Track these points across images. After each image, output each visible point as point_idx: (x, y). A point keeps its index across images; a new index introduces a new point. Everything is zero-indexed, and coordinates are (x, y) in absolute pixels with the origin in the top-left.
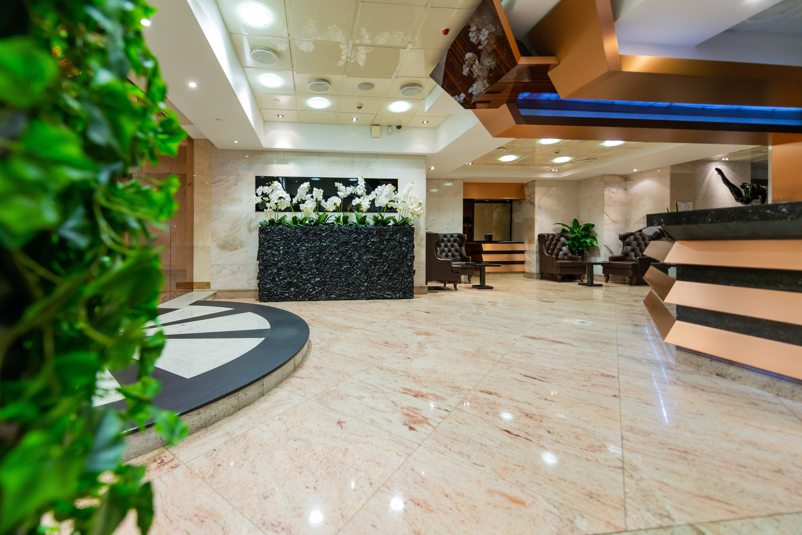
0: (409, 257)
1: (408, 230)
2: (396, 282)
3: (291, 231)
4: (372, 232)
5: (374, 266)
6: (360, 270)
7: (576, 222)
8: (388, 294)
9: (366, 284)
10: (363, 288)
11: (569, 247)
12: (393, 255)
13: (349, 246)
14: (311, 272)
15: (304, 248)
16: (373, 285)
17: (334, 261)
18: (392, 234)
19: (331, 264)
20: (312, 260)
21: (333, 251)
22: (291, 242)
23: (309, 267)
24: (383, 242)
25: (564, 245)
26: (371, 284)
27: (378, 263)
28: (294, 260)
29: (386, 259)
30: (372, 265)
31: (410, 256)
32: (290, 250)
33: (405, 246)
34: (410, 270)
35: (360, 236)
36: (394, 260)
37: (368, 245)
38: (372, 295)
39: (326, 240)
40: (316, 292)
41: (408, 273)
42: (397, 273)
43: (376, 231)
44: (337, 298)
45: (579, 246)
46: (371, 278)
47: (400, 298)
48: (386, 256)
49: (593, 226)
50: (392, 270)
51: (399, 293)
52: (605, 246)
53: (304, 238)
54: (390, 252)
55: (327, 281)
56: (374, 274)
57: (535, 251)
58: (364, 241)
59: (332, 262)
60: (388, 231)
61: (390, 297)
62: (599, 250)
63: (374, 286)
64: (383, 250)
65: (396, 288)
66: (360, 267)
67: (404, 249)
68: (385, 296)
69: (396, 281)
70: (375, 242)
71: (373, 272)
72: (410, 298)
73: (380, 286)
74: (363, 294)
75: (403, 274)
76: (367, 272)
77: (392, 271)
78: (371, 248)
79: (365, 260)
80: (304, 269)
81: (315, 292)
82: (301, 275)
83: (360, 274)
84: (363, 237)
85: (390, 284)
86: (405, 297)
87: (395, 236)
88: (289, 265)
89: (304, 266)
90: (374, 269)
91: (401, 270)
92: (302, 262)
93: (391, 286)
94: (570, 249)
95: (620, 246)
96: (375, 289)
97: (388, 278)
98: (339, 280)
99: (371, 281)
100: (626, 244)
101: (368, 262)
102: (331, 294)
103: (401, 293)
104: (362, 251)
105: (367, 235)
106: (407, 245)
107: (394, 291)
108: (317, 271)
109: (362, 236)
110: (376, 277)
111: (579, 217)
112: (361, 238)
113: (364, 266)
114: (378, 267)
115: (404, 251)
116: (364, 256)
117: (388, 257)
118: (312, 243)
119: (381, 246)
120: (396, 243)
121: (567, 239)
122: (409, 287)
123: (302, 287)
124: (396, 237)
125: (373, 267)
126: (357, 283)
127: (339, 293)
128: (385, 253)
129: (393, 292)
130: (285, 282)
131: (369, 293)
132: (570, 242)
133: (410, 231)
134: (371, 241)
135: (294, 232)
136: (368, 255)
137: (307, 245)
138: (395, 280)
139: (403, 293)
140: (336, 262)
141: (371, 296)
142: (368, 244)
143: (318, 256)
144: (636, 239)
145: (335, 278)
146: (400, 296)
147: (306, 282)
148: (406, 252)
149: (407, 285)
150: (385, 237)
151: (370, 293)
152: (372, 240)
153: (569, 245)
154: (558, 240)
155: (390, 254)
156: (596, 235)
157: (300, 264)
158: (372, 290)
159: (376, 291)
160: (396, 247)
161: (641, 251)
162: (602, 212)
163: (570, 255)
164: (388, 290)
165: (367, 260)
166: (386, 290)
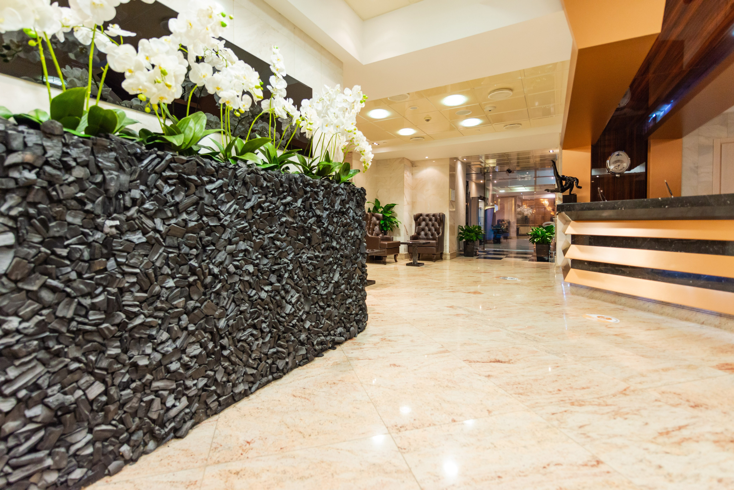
1: (361, 194)
3: (65, 154)
6: (297, 291)
7: (377, 201)
8: (340, 334)
9: (308, 324)
10: (303, 337)
11: (379, 227)
12: (345, 247)
13: (276, 228)
14: (169, 330)
15: (137, 238)
16: (319, 321)
17: (240, 276)
19: (233, 285)
20: (171, 283)
21: (237, 243)
22: (68, 209)
23: (161, 314)
24: (333, 217)
25: (375, 225)
26: (316, 320)
27: (325, 267)
28: (84, 295)
29: (337, 258)
30: (316, 275)
32: (64, 252)
36: (346, 257)
37: (311, 225)
38: (317, 348)
39: (215, 207)
40: (188, 398)
42: (350, 284)
44: (250, 388)
45: (389, 226)
46: (315, 305)
47: (355, 336)
48: (336, 249)
49: (393, 206)
50: (344, 279)
51: (353, 326)
52: (404, 225)
53: (136, 193)
54: (341, 240)
55: (223, 348)
56: (320, 294)
58: (303, 216)
59: (236, 278)
61: (342, 339)
63: (320, 323)
64: (332, 236)
65: (349, 317)
66: (297, 284)
68: (336, 339)
69: (350, 300)
70: (321, 216)
71: (318, 291)
73: (328, 320)
74: (303, 352)
75: (357, 283)
77: (343, 281)
78: (315, 231)
79: (306, 262)
80: (142, 325)
81: (184, 401)
82: (125, 357)
83: (297, 302)
85: (341, 311)
86: (359, 330)
87: (347, 206)
88: (55, 325)
89: (136, 315)
90: (319, 284)
91: (355, 275)
92: (127, 299)
93: (342, 314)
94: (381, 230)
95: (411, 226)
96: (321, 331)
97: (340, 297)
98: (255, 332)
99: (316, 313)
101: (310, 268)
102: (234, 385)
103: (355, 323)
104: (300, 240)
105: (309, 199)
107: (347, 323)
108: (191, 322)
110: (323, 300)
113: (304, 280)
114: (326, 277)
116: (303, 253)
117: (338, 251)
118: (169, 218)
119: (330, 228)
120: (349, 220)
121: (378, 218)
123: (134, 403)
124: (348, 209)
125: (319, 279)
126: (293, 326)
127: (255, 371)
128: (334, 244)
129: (345, 327)
130: (31, 420)
132: (381, 222)
134: (315, 215)
135: (85, 165)
137: (149, 223)
138: (347, 300)
139: (357, 322)
140: (247, 278)
141: (315, 350)
142: (310, 221)
143: (194, 263)
144: (424, 220)
145: (244, 330)
146: (355, 332)
147: (149, 377)
149: (360, 306)
150: (334, 206)
151: (314, 344)
152: (318, 212)
153: (380, 225)
155: (342, 245)
157: (121, 308)
158: (318, 334)
159: (323, 334)
160: (348, 229)
161: (430, 230)
162: (402, 193)
163: (381, 235)
164: (339, 324)
165: (310, 261)
166: (337, 326)
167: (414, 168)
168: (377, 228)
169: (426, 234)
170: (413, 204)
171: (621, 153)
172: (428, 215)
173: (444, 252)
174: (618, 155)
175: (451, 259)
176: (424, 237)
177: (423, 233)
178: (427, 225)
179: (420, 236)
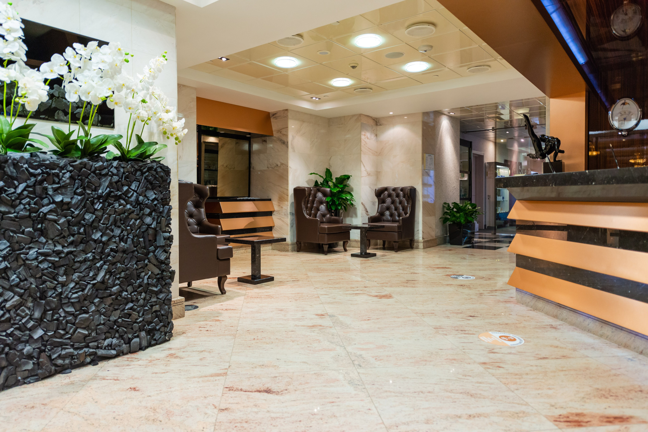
0: (161, 242)
1: (157, 173)
2: (131, 308)
4: (57, 175)
5: (65, 273)
6: (15, 293)
7: (328, 172)
8: (110, 346)
9: (39, 333)
10: (28, 349)
11: (327, 206)
12: (122, 239)
16: (64, 330)
18: (116, 183)
24: (93, 203)
25: (321, 202)
26: (58, 329)
27: (77, 265)
29: (102, 252)
30: (57, 274)
31: (165, 239)
33: (150, 215)
34: (163, 271)
35: (16, 187)
36: (124, 251)
37: (45, 214)
38: (60, 362)
41: (158, 279)
42: (131, 284)
43: (71, 171)
45: (340, 204)
46: (55, 310)
47: (141, 348)
48: (101, 242)
49: (348, 177)
50: (119, 279)
51: (138, 336)
52: (362, 203)
54: (112, 231)
56: (67, 297)
57: (289, 211)
58: (29, 204)
60: (106, 175)
61: (114, 352)
62: (356, 209)
63: (67, 333)
64: (93, 226)
65: (129, 326)
66: (17, 285)
67: (148, 220)
68: (101, 352)
69: (130, 305)
70: (68, 203)
71: (61, 293)
72: (165, 341)
73: (84, 328)
74: (30, 366)
75: (148, 284)
76: (43, 296)
77: (118, 282)
78: (55, 221)
83: (16, 307)
84: (24, 190)
85: (113, 318)
86: (153, 342)
87: (125, 188)
90: (63, 285)
91: (143, 274)
93: (115, 322)
94: (329, 209)
95: (374, 203)
96: (68, 341)
97: (109, 301)
99: (57, 319)
100: (381, 201)
101: (44, 265)
103: (143, 334)
104: (23, 233)
105: (41, 182)
106: (154, 210)
107: (126, 333)
109: (22, 186)
110: (73, 304)
111: (330, 166)
112: (19, 191)
113: (32, 280)
114: (79, 277)
115: (149, 226)
116: (30, 248)
117: (105, 244)
119: (87, 217)
120: (128, 206)
121: (325, 194)
122: (162, 315)
124: (127, 192)
125: (62, 279)
126: (8, 335)
128: (97, 236)
129: (121, 337)
131: (50, 356)
132: (328, 199)
133: (162, 177)
134: (54, 202)
136: (44, 244)
138: (126, 304)
139: (149, 332)
141: (56, 365)
142: (45, 210)
144: (390, 195)
146: (140, 344)
148: (155, 229)
149: (156, 311)
150: (96, 190)
151: (54, 356)
152: (58, 199)
153: (327, 203)
154: (315, 196)
155: (114, 236)
156: (352, 190)
158: (61, 345)
159: (72, 346)
160: (127, 217)
161: (396, 209)
162: (359, 161)
163: (328, 216)
164: (108, 335)
165: (41, 258)
166: (104, 337)
167: (379, 127)
168: (323, 207)
169: (392, 215)
170: (378, 174)
171: (628, 101)
172: (394, 190)
173: (416, 238)
174: (624, 104)
175: (424, 248)
176: (389, 218)
177: (387, 213)
178: (393, 202)
179: (384, 218)
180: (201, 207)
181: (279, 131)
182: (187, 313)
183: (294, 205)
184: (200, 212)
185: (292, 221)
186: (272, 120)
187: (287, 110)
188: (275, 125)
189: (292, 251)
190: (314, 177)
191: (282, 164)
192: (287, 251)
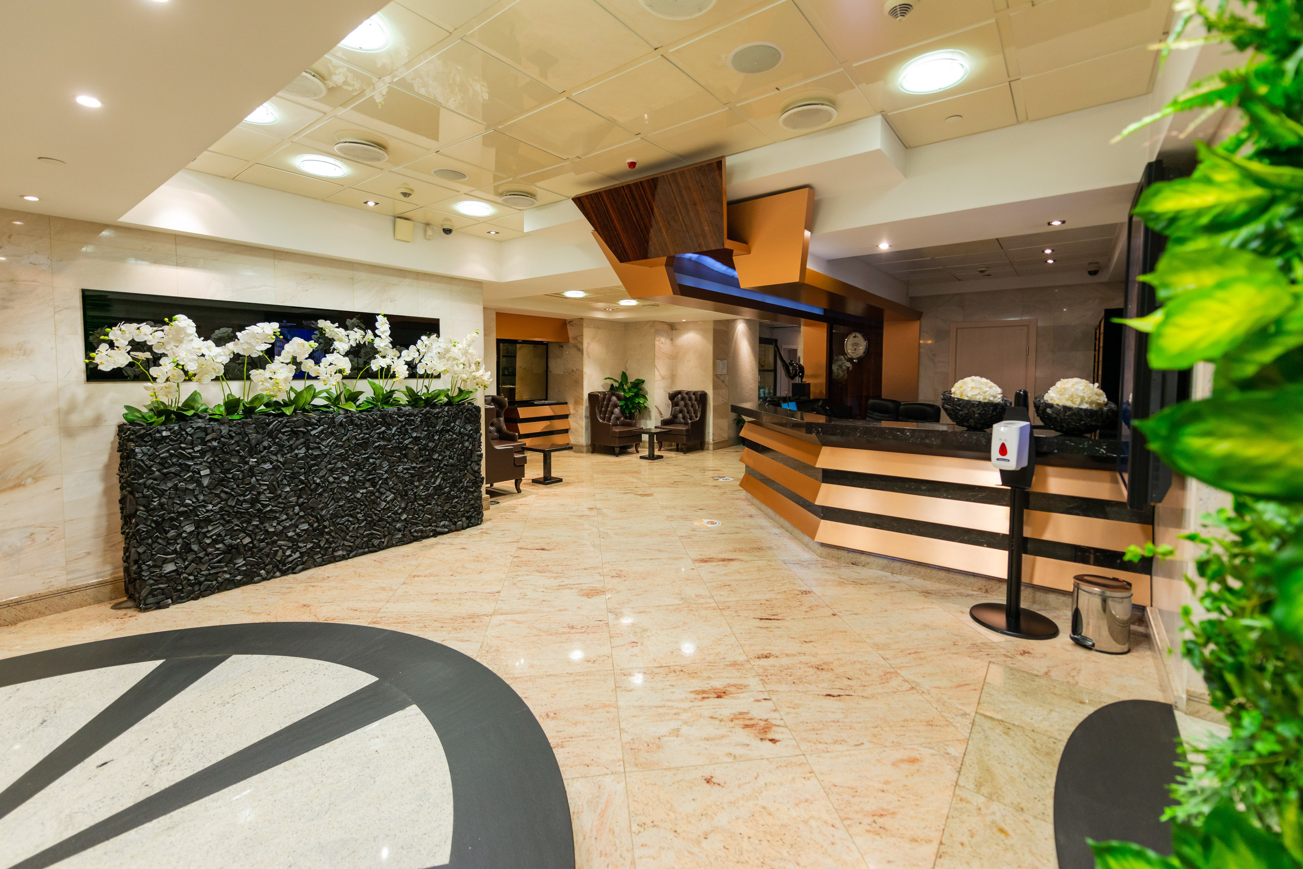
0: (476, 459)
1: (472, 412)
2: (456, 502)
3: (230, 431)
4: (413, 420)
5: (418, 481)
6: (392, 493)
7: (624, 376)
8: (444, 526)
9: (404, 516)
10: (398, 525)
11: (621, 409)
12: (450, 458)
13: (370, 451)
14: (287, 514)
15: (268, 466)
16: (417, 515)
17: (338, 483)
18: (447, 421)
19: (332, 490)
20: (288, 489)
21: (335, 463)
22: (232, 456)
23: (282, 506)
24: (433, 436)
25: (616, 406)
26: (414, 514)
27: (425, 475)
28: (240, 495)
29: (439, 467)
30: (414, 481)
31: (477, 456)
32: (230, 476)
33: (468, 440)
34: (476, 477)
35: (391, 430)
36: (452, 465)
37: (407, 445)
38: (415, 534)
39: (319, 443)
40: (300, 553)
41: (473, 483)
42: (456, 487)
43: (420, 417)
44: (348, 555)
45: (633, 408)
46: (413, 503)
47: (463, 528)
48: (438, 460)
49: (643, 382)
50: (449, 483)
51: (460, 521)
52: (656, 406)
53: (265, 444)
54: (445, 452)
55: (325, 527)
56: (419, 495)
57: (584, 415)
58: (398, 439)
59: (335, 485)
60: (441, 417)
61: (446, 530)
62: (650, 411)
63: (419, 517)
64: (433, 450)
65: (455, 513)
66: (392, 488)
67: (467, 444)
68: (439, 529)
69: (456, 500)
70: (419, 437)
71: (416, 493)
72: (478, 524)
73: (428, 514)
74: (400, 536)
75: (467, 486)
76: (406, 495)
77: (448, 485)
78: (412, 448)
79: (402, 472)
80: (271, 510)
81: (298, 554)
82: (261, 526)
83: (392, 500)
84: (396, 431)
85: (445, 508)
86: (470, 525)
87: (452, 424)
88: (227, 509)
89: (267, 505)
90: (417, 487)
91: (464, 480)
92: (262, 497)
93: (447, 511)
94: (622, 412)
95: (668, 406)
96: (420, 522)
97: (443, 497)
98: (351, 519)
99: (414, 508)
100: (675, 404)
101: (406, 476)
102: (334, 551)
103: (464, 519)
104: (395, 457)
105: (404, 426)
106: (471, 437)
107: (453, 518)
108: (301, 510)
109: (394, 429)
110: (422, 499)
111: (626, 369)
112: (393, 432)
113: (400, 485)
114: (426, 482)
115: (467, 448)
116: (399, 466)
117: (441, 461)
118: (286, 454)
119: (430, 445)
120: (454, 436)
121: (619, 398)
122: (476, 507)
123: (267, 550)
124: (454, 426)
125: (416, 484)
126: (388, 517)
127: (352, 544)
128: (436, 456)
129: (450, 520)
130: (218, 549)
131: (410, 531)
132: (622, 403)
133: (475, 415)
134: (412, 437)
135: (240, 434)
136: (406, 463)
137: (274, 458)
138: (453, 500)
139: (467, 518)
140: (343, 485)
141: (413, 536)
142: (406, 442)
143: (302, 478)
144: (683, 399)
145: (343, 517)
146: (462, 525)
147: (275, 538)
148: (471, 450)
149: (472, 504)
150: (435, 427)
151: (412, 531)
152: (414, 435)
153: (621, 406)
154: (609, 400)
155: (446, 456)
156: (647, 393)
157: (259, 502)
158: (416, 524)
159: (422, 525)
160: (453, 443)
161: (688, 412)
162: (653, 366)
163: (622, 418)
164: (443, 519)
165: (405, 471)
166: (440, 520)
167: (674, 332)
168: (617, 410)
169: (684, 418)
170: (673, 377)
171: (858, 334)
172: (688, 393)
173: (707, 440)
174: (855, 337)
175: (714, 449)
176: (682, 420)
177: (680, 415)
178: (686, 405)
179: (677, 420)
180: (501, 417)
181: (575, 338)
182: (491, 507)
183: (588, 409)
184: (499, 421)
185: (587, 424)
186: (569, 327)
187: (582, 319)
188: (571, 332)
189: (587, 453)
190: (610, 382)
191: (578, 370)
192: (582, 452)
